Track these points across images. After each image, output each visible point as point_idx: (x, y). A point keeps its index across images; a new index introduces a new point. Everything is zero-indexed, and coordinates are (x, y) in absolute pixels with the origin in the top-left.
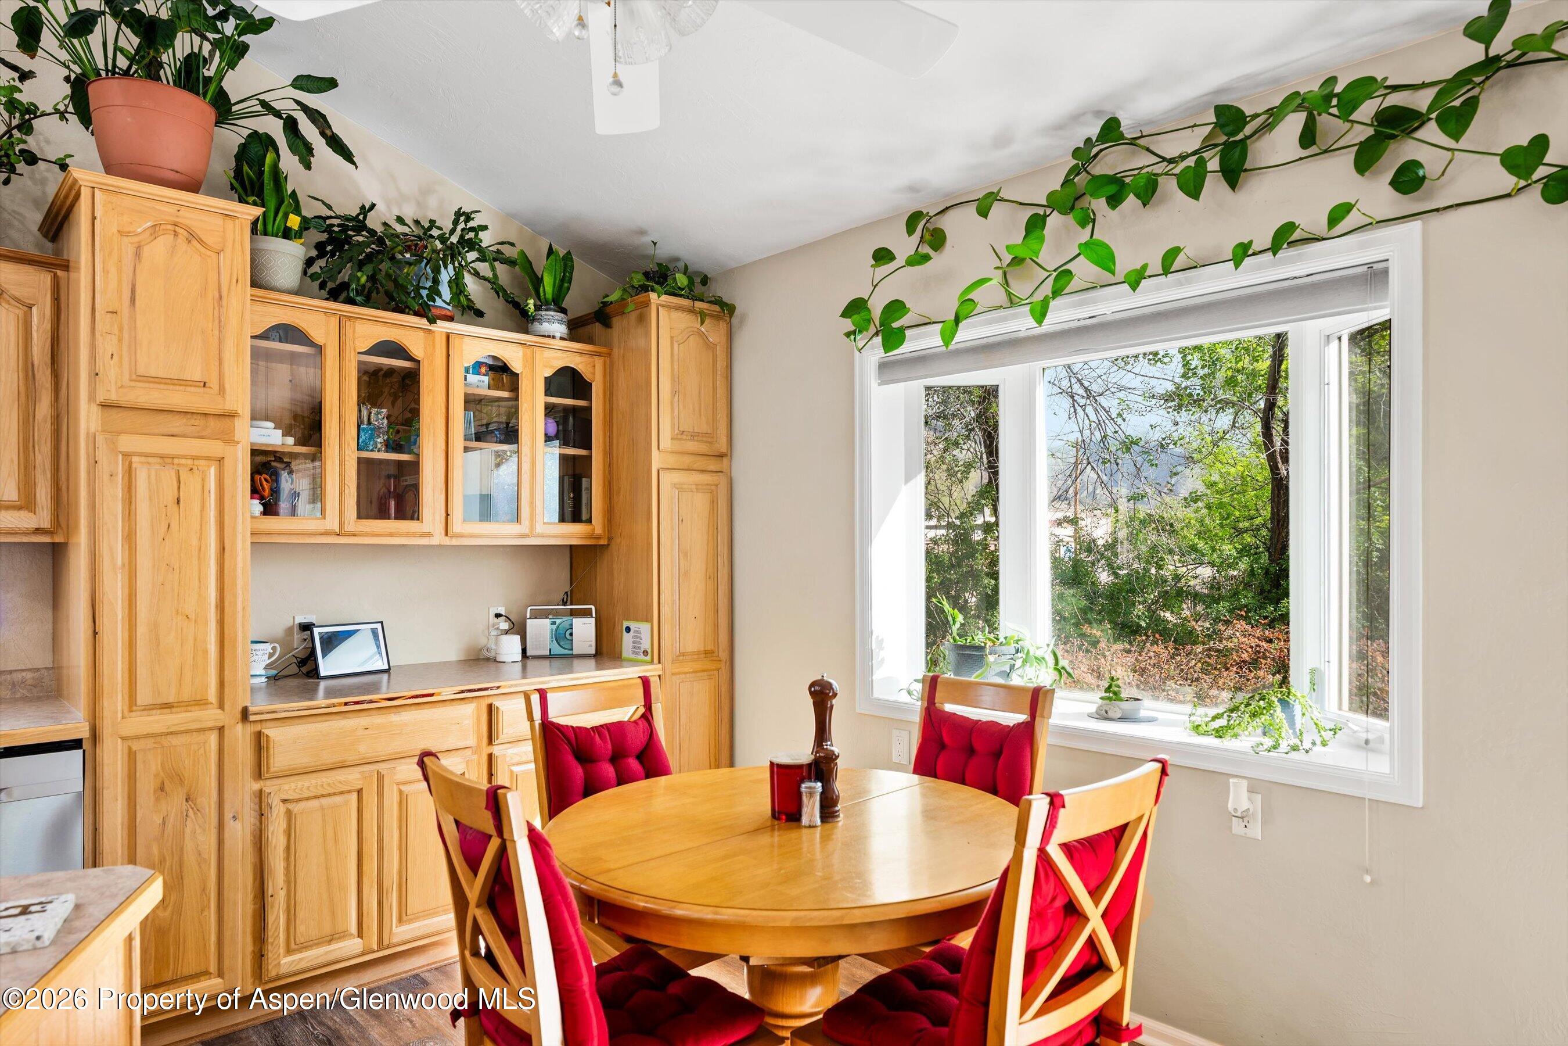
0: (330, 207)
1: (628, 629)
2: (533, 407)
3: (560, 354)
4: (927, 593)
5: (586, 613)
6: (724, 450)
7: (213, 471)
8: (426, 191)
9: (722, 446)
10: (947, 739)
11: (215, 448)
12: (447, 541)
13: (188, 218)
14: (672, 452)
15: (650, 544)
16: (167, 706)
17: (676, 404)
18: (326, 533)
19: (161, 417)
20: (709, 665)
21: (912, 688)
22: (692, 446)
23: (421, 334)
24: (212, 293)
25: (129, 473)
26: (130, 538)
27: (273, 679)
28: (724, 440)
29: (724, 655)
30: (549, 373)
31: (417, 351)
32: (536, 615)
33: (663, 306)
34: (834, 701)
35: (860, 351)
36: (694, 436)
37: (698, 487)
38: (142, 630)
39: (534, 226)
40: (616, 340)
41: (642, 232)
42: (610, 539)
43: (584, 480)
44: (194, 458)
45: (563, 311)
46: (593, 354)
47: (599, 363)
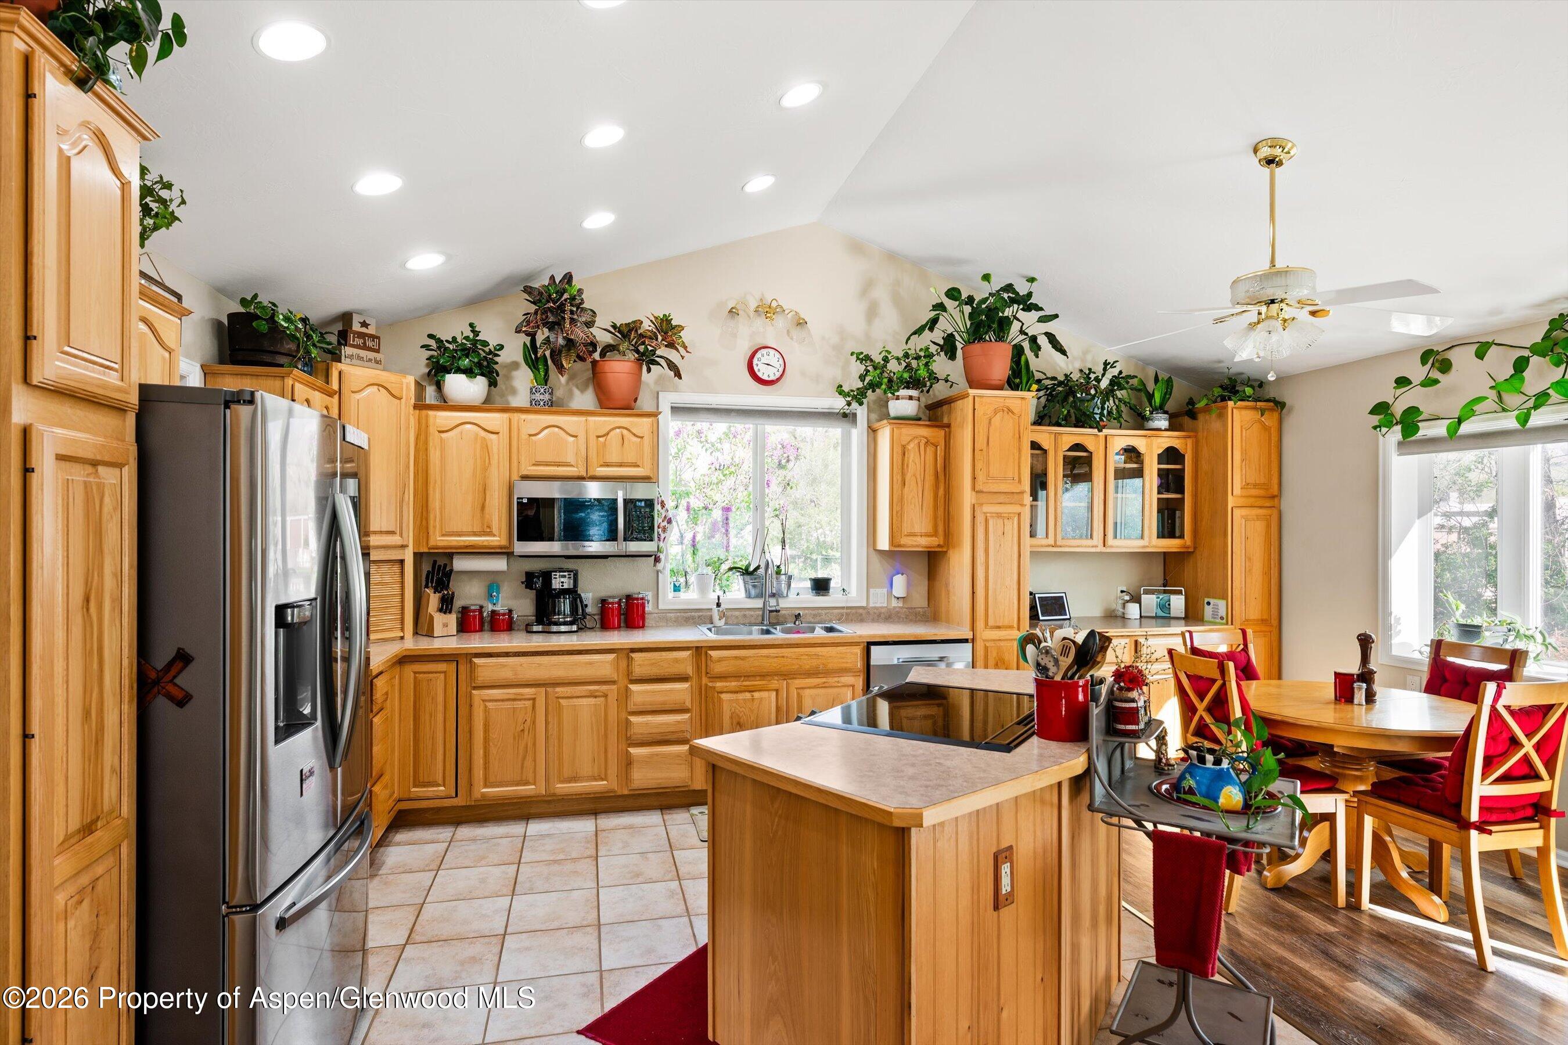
0: (1045, 374)
1: (1209, 603)
2: (1151, 473)
3: (1167, 440)
4: (1435, 588)
5: (1179, 592)
6: (1276, 493)
7: (1016, 519)
9: (1276, 492)
10: (1448, 675)
11: (1016, 509)
12: (1104, 550)
13: (1009, 403)
14: (1242, 496)
15: (1226, 553)
16: (999, 627)
17: (1244, 467)
18: (1049, 546)
19: (996, 496)
20: (1264, 628)
21: (1422, 650)
22: (1254, 492)
23: (1093, 437)
25: (987, 521)
26: (986, 550)
28: (1276, 487)
29: (1275, 623)
30: (1160, 451)
31: (1091, 448)
32: (1147, 592)
33: (1236, 407)
34: (1373, 645)
35: (1383, 436)
36: (1255, 486)
37: (1258, 518)
39: (1145, 362)
40: (1201, 427)
41: (1220, 362)
42: (1195, 548)
43: (1177, 512)
44: (1009, 514)
45: (1166, 412)
46: (1185, 437)
47: (1189, 442)
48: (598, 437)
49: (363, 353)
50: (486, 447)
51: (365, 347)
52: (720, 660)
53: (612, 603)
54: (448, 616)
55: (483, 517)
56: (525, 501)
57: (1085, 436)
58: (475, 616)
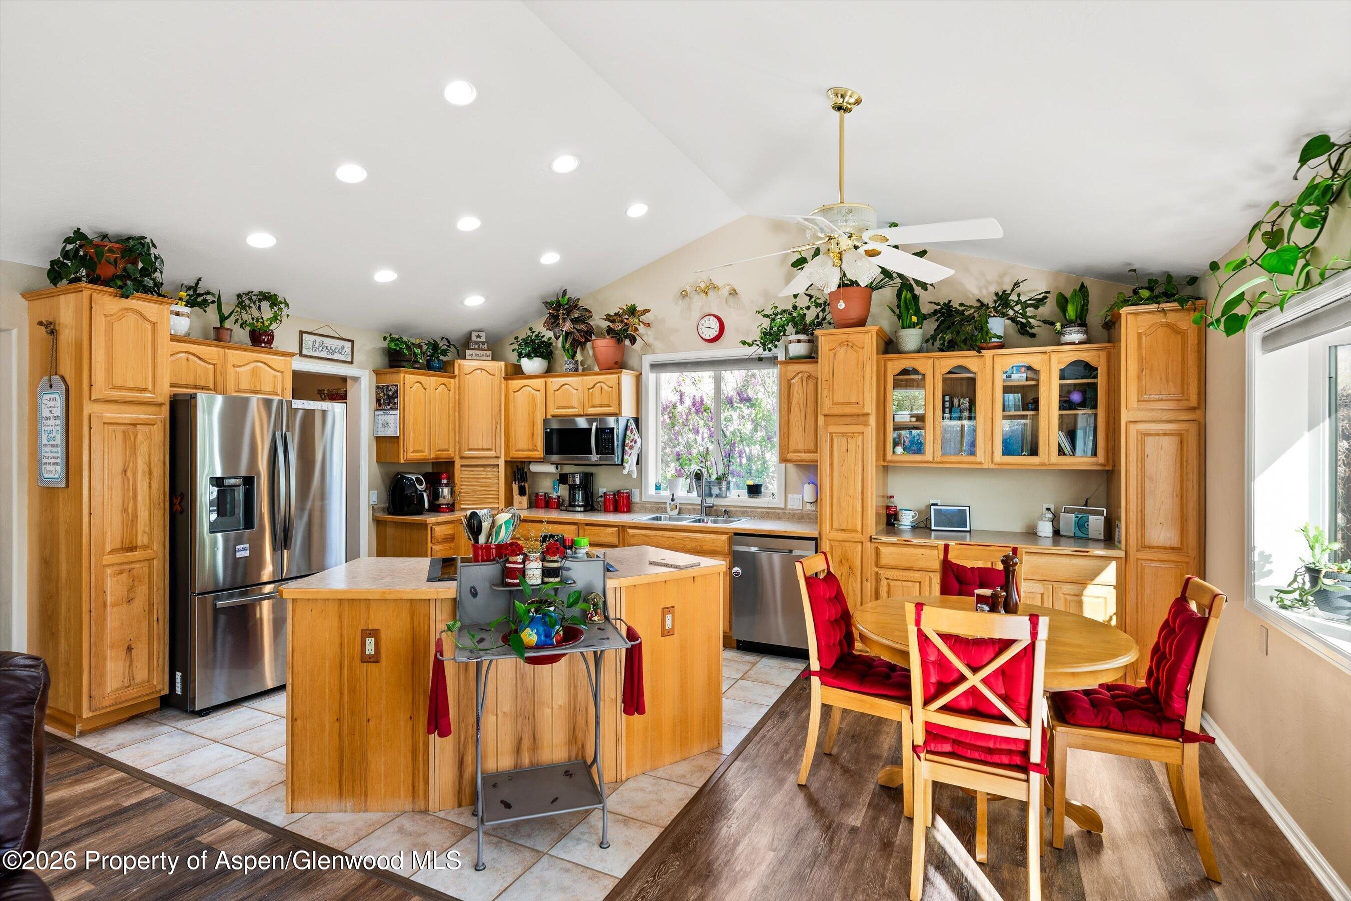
1: (1117, 526)
2: (1049, 390)
3: (1072, 354)
5: (1100, 513)
7: (860, 438)
8: (1002, 276)
9: (1193, 402)
11: (860, 428)
12: (995, 468)
14: (1136, 410)
15: (1120, 472)
16: (843, 530)
19: (843, 418)
20: (1174, 558)
22: (1158, 404)
23: (978, 359)
24: (860, 366)
25: (832, 440)
26: (832, 464)
27: (913, 528)
28: (1194, 397)
29: (1193, 553)
30: (1063, 366)
31: (976, 369)
33: (1129, 313)
36: (1161, 397)
38: (835, 500)
42: (1114, 466)
44: (853, 433)
45: (1083, 325)
46: (1098, 349)
47: (1103, 355)
48: (589, 389)
49: (478, 352)
50: (534, 400)
51: (479, 349)
52: (634, 535)
53: (610, 495)
54: (523, 497)
55: (533, 440)
56: (548, 430)
57: (968, 359)
58: (541, 499)
